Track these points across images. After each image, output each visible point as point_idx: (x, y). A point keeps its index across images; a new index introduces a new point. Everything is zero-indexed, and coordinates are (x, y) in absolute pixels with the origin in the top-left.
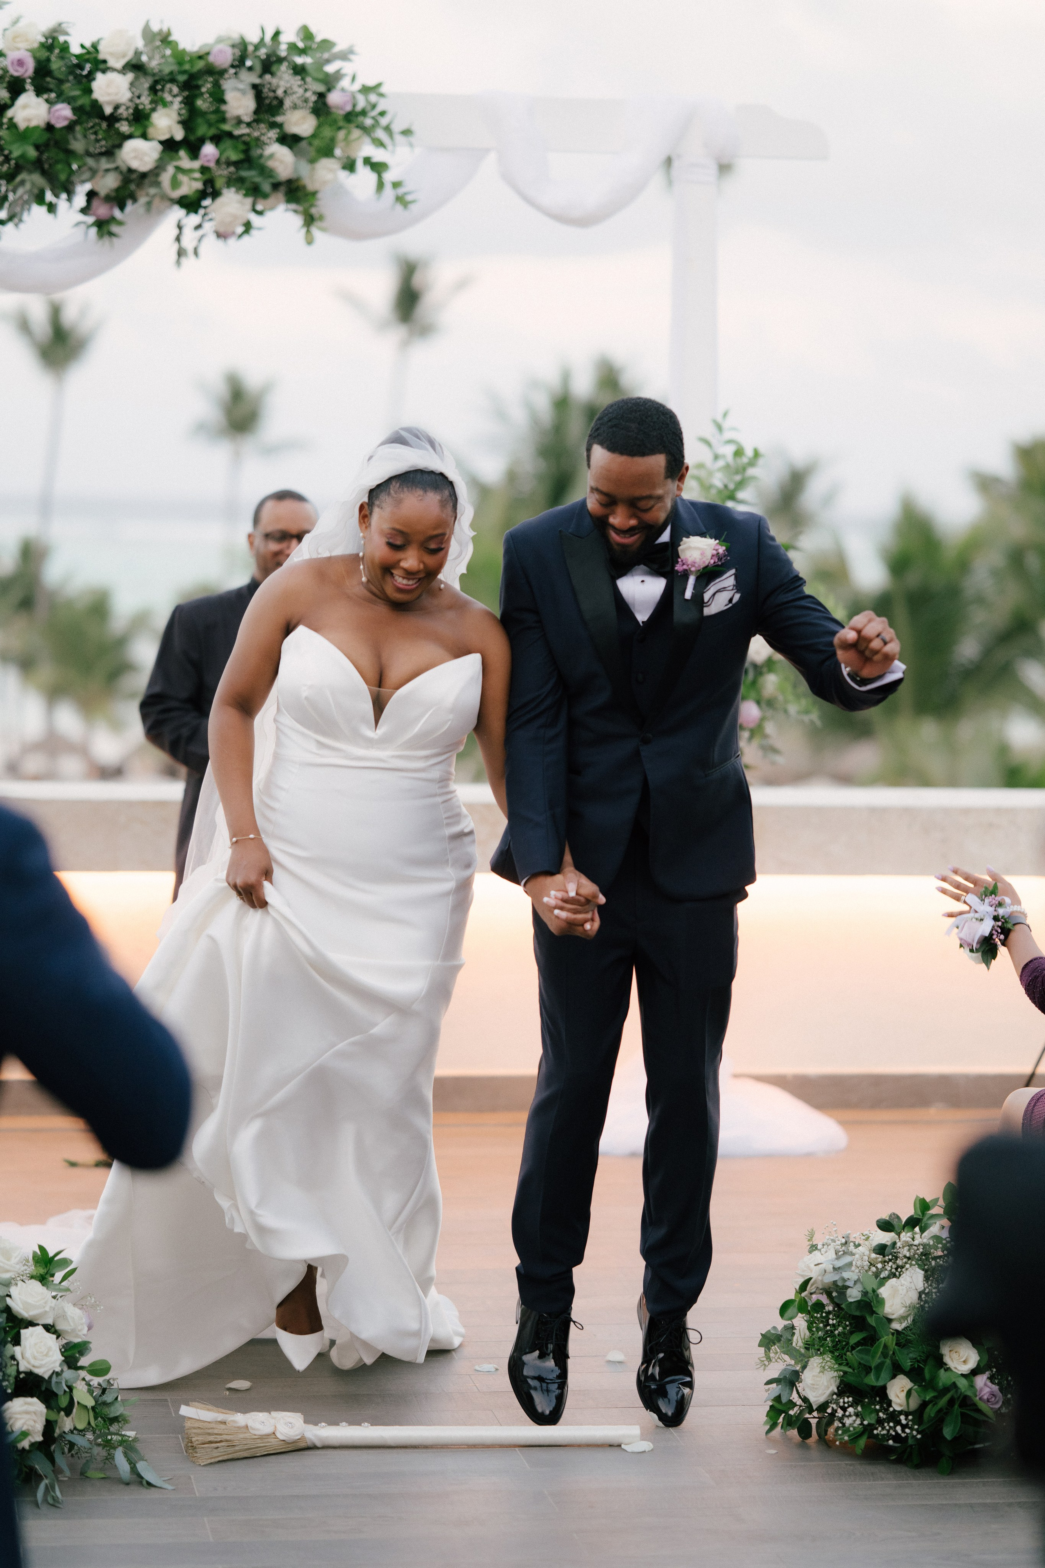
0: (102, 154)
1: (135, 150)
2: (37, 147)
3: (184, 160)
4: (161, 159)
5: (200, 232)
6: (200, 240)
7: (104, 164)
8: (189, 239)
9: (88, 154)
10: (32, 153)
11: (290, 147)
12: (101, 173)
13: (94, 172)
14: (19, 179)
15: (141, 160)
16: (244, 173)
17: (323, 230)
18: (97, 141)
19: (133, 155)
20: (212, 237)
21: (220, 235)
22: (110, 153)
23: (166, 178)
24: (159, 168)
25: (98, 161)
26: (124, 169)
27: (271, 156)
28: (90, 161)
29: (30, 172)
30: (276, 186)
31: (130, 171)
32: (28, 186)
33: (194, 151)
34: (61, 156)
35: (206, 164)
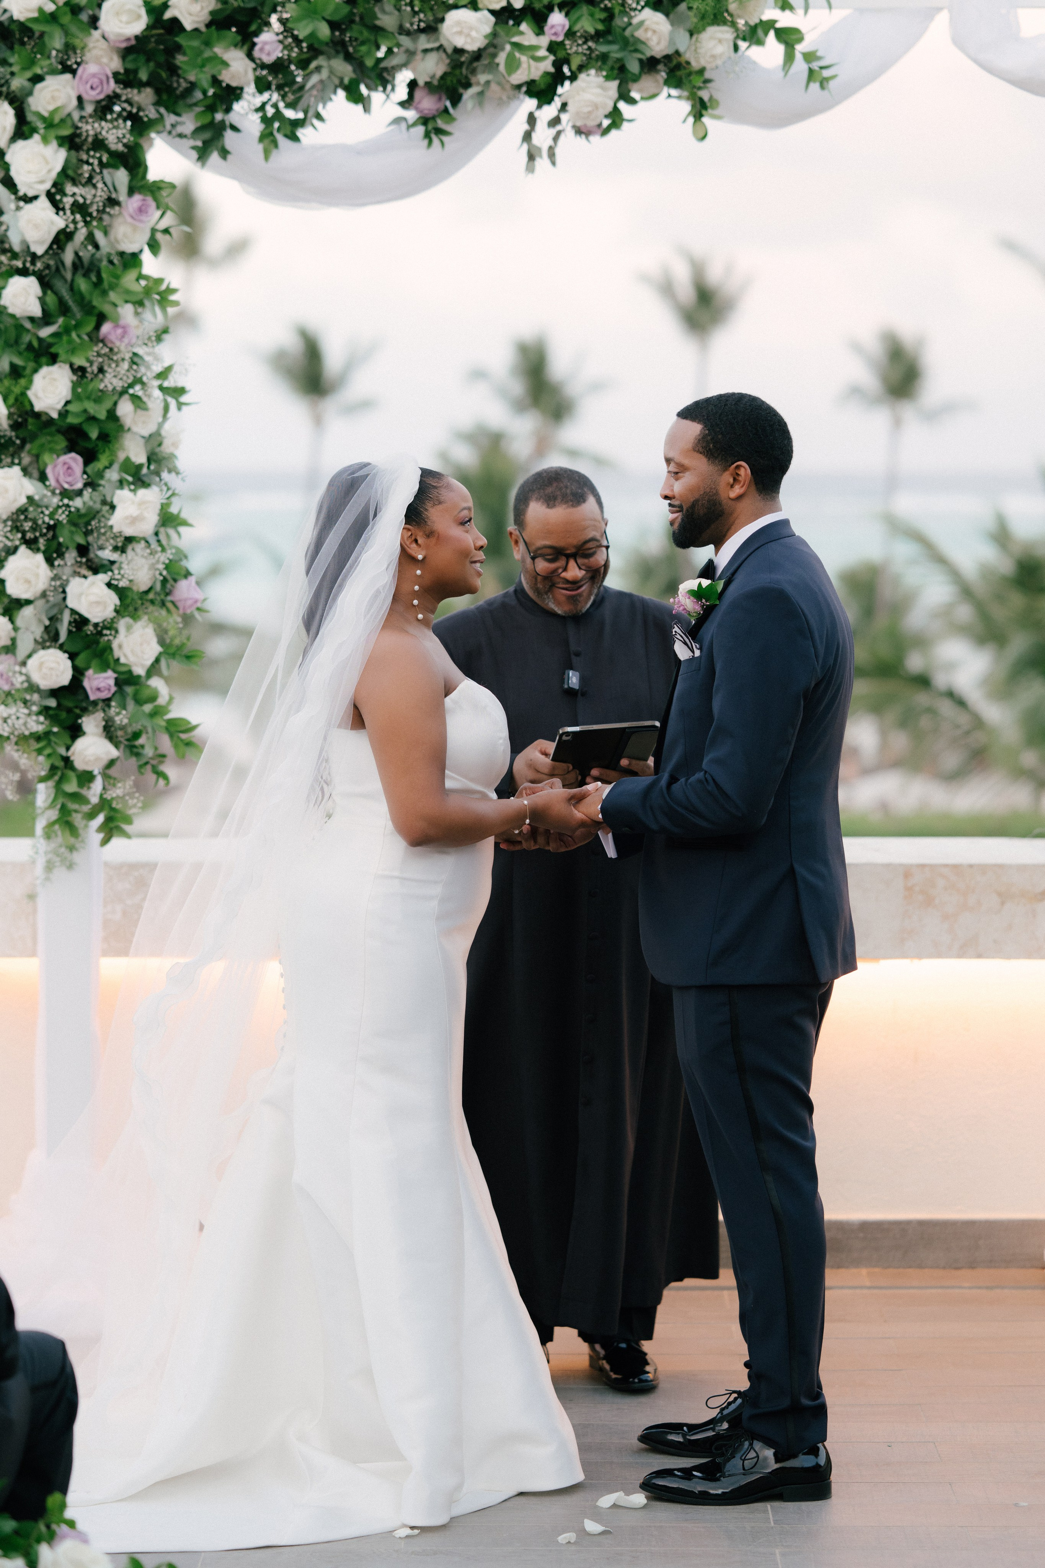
0: (421, 31)
1: (458, 23)
2: (333, 25)
3: (526, 34)
4: (494, 34)
5: (559, 128)
6: (556, 138)
7: (424, 42)
8: (543, 136)
9: (402, 30)
10: (324, 31)
11: (667, 15)
12: (419, 56)
13: (411, 54)
14: (313, 65)
15: (468, 35)
16: (603, 48)
17: (718, 117)
18: (415, 13)
19: (455, 30)
20: (569, 134)
21: (579, 131)
22: (432, 29)
23: (501, 58)
24: (492, 46)
25: (415, 40)
26: (450, 50)
27: (642, 23)
28: (405, 40)
29: (329, 58)
30: (650, 64)
31: (459, 51)
32: (325, 74)
33: (539, 20)
34: (366, 34)
35: (554, 38)
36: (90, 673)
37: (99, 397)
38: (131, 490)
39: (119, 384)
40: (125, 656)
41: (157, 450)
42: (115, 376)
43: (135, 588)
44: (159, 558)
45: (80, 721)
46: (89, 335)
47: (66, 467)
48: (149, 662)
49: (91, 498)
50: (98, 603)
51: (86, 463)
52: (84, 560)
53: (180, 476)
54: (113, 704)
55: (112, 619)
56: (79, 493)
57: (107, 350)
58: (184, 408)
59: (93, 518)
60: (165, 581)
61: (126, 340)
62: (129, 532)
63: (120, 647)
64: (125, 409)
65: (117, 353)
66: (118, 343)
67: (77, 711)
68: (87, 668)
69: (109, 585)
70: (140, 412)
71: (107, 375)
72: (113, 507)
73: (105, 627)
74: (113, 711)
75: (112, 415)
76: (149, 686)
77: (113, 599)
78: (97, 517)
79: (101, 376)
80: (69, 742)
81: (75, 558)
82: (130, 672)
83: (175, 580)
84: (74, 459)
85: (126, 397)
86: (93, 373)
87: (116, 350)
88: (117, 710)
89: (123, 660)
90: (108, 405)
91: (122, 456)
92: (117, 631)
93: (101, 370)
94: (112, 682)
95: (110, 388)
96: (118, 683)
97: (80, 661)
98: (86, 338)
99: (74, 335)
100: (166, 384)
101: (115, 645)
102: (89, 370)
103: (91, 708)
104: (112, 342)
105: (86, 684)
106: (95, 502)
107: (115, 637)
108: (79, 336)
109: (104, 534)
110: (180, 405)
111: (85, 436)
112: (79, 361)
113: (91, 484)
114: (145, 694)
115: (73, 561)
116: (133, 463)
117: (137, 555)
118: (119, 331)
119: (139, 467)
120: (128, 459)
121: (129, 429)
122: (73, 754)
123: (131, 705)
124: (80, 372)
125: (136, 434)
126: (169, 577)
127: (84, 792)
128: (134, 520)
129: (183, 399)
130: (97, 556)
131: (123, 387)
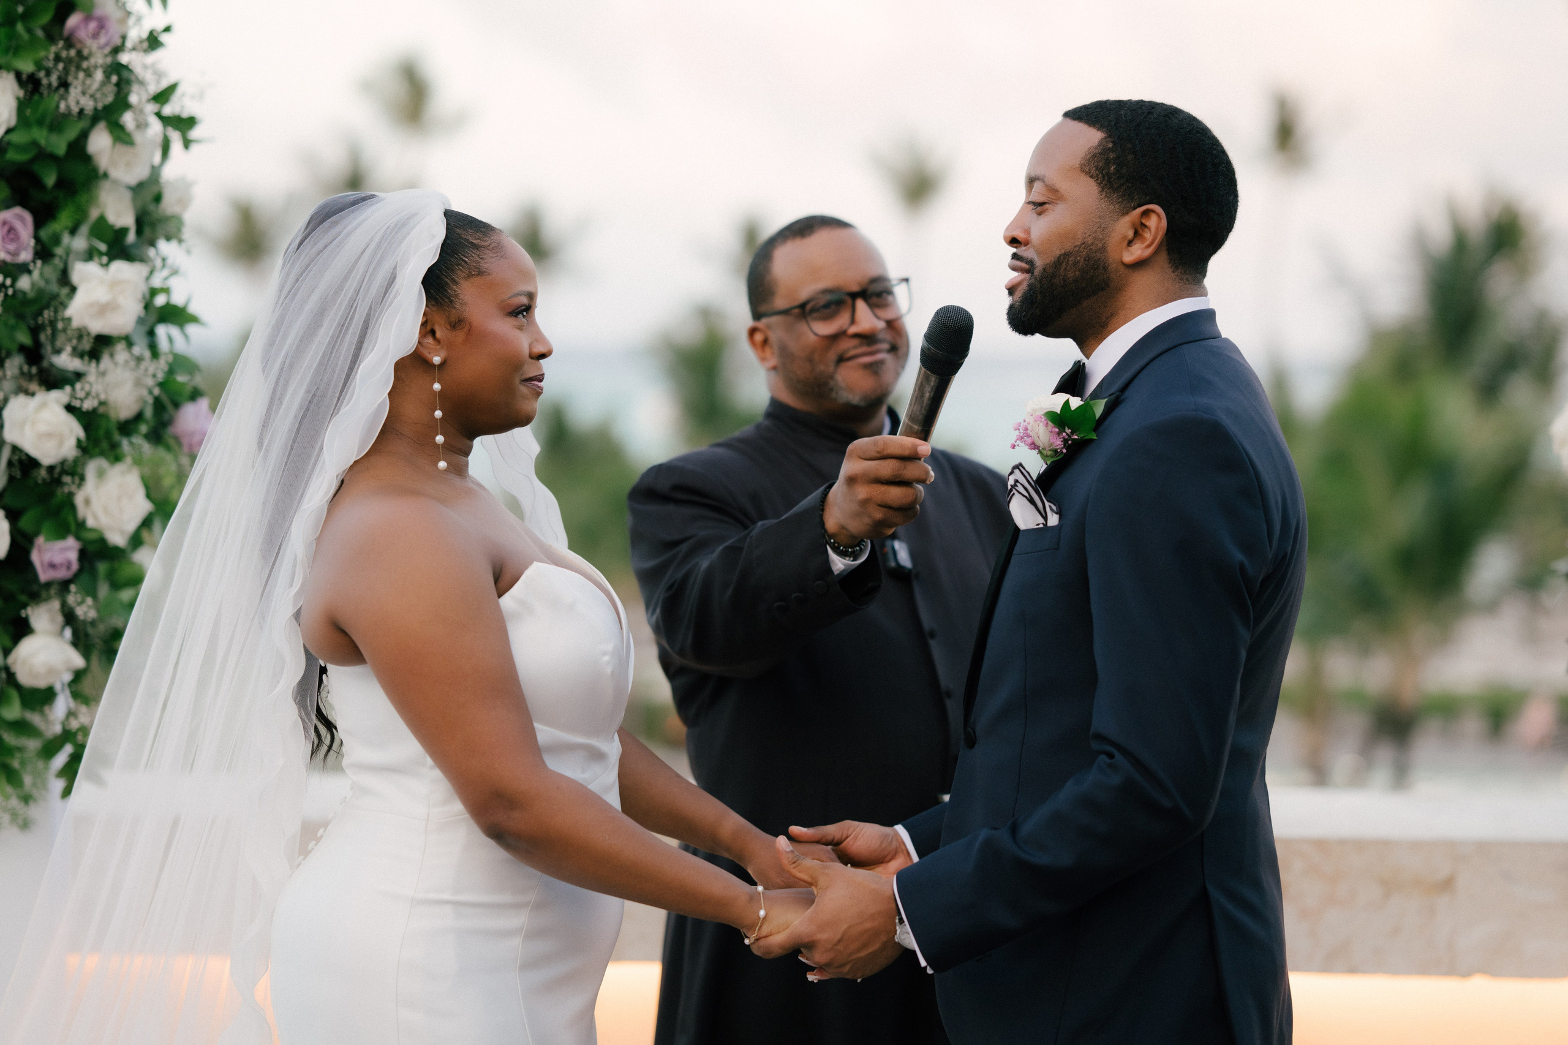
36: (40, 540)
37: (57, 123)
38: (102, 265)
39: (88, 104)
40: (95, 517)
41: (152, 207)
42: (84, 93)
43: (113, 415)
44: (146, 370)
45: (23, 614)
46: (44, 28)
47: (6, 229)
48: (131, 526)
49: (41, 274)
50: (49, 435)
51: (38, 224)
52: (34, 370)
53: (184, 245)
54: (73, 588)
55: (76, 461)
56: (24, 269)
57: (73, 53)
58: (194, 148)
59: (47, 306)
60: (158, 405)
61: (103, 40)
62: (97, 327)
63: (87, 502)
64: (100, 142)
65: (86, 58)
66: (89, 42)
67: (23, 598)
68: (37, 534)
69: (69, 408)
70: (121, 148)
71: (72, 90)
72: (73, 289)
73: (64, 472)
74: (71, 599)
75: (78, 149)
76: (132, 563)
77: (74, 430)
78: (54, 303)
79: (62, 91)
80: (7, 642)
81: (21, 369)
82: (102, 541)
83: (177, 405)
84: (21, 219)
85: (102, 126)
86: (50, 85)
87: (85, 52)
88: (79, 598)
89: (91, 523)
90: (72, 134)
91: (94, 214)
92: (82, 478)
93: (64, 85)
94: (73, 556)
95: (75, 110)
96: (83, 554)
97: (25, 523)
98: (40, 33)
99: (20, 27)
100: (168, 110)
101: (79, 500)
102: (45, 81)
103: (44, 594)
104: (80, 42)
105: (35, 557)
106: (47, 282)
107: (80, 486)
108: (29, 31)
109: (64, 330)
110: (187, 143)
111: (39, 184)
112: (27, 66)
113: (44, 252)
114: (126, 572)
115: (16, 371)
116: (111, 227)
117: (116, 364)
118: (93, 25)
119: (124, 231)
120: (102, 219)
121: (106, 175)
122: (14, 663)
123: (103, 590)
124: (30, 84)
125: (116, 182)
126: (165, 400)
127: (35, 718)
128: (103, 309)
129: (194, 134)
130: (52, 365)
131: (95, 109)
